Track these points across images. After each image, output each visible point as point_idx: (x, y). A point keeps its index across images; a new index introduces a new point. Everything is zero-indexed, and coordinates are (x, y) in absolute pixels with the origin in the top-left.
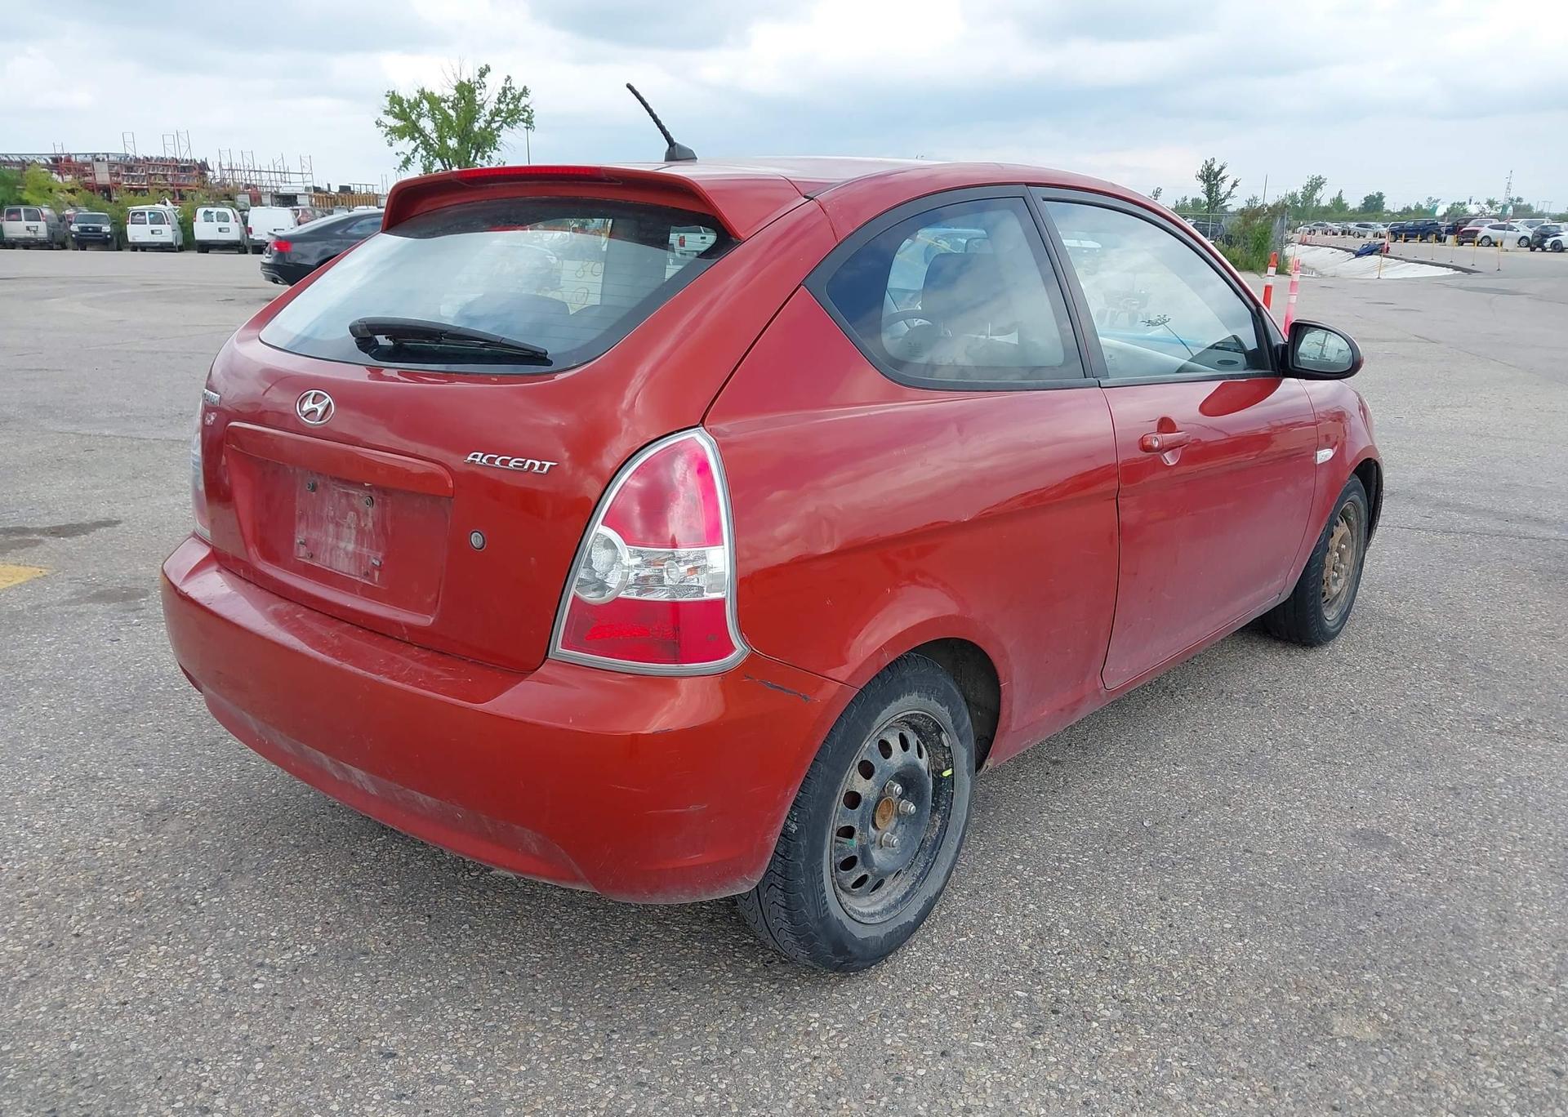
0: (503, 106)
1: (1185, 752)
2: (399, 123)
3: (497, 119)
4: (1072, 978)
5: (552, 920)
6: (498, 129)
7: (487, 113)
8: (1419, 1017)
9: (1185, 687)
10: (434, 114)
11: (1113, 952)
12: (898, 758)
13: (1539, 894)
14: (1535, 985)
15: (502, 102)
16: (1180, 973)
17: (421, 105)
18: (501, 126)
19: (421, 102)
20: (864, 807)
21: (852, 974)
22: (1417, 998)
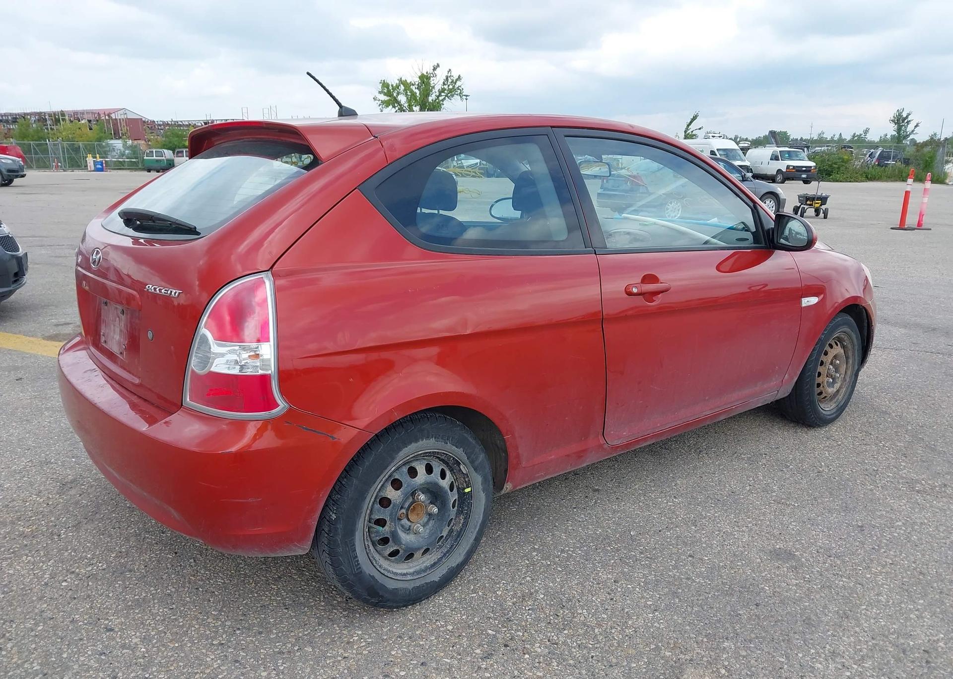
0: (446, 87)
1: (686, 490)
2: (386, 98)
3: (443, 94)
4: (528, 626)
5: (241, 562)
6: (443, 100)
7: (437, 91)
8: (747, 674)
9: (712, 448)
10: (407, 92)
11: (564, 612)
12: (422, 476)
13: (882, 602)
14: (843, 663)
15: (446, 85)
16: (600, 630)
17: (400, 87)
18: (445, 99)
19: (399, 85)
20: (393, 507)
21: (395, 610)
22: (753, 662)
